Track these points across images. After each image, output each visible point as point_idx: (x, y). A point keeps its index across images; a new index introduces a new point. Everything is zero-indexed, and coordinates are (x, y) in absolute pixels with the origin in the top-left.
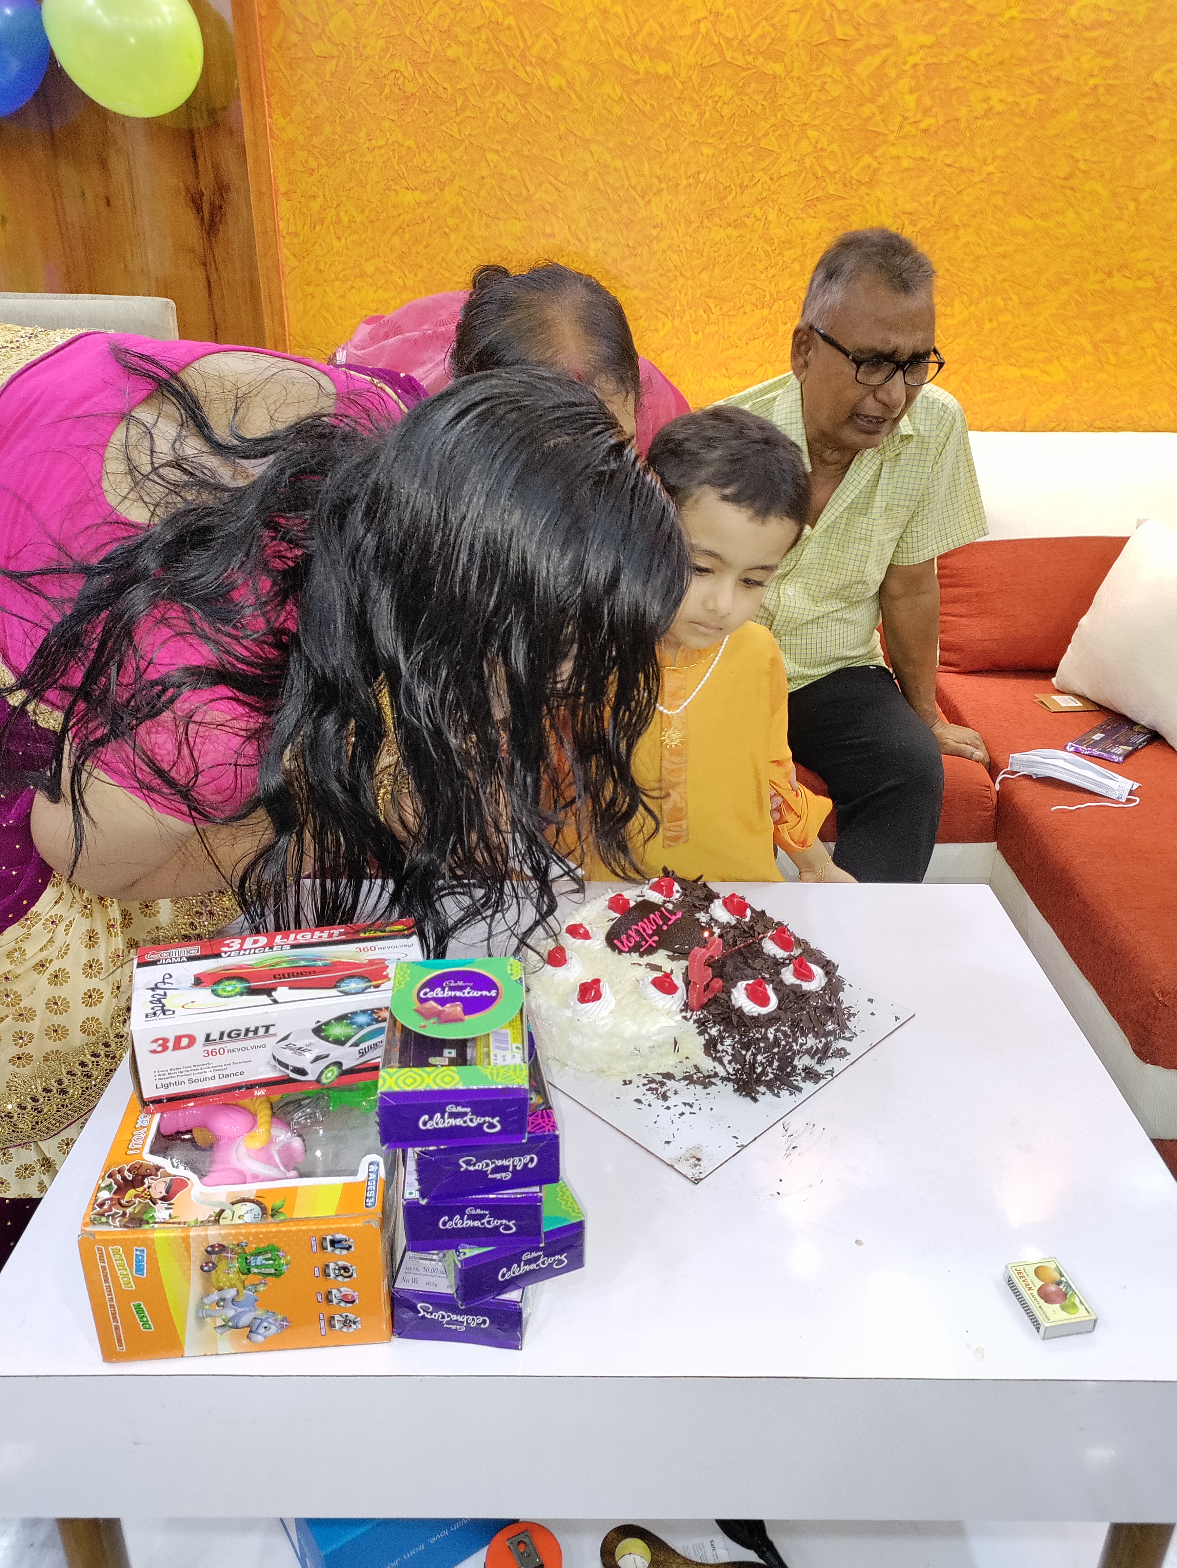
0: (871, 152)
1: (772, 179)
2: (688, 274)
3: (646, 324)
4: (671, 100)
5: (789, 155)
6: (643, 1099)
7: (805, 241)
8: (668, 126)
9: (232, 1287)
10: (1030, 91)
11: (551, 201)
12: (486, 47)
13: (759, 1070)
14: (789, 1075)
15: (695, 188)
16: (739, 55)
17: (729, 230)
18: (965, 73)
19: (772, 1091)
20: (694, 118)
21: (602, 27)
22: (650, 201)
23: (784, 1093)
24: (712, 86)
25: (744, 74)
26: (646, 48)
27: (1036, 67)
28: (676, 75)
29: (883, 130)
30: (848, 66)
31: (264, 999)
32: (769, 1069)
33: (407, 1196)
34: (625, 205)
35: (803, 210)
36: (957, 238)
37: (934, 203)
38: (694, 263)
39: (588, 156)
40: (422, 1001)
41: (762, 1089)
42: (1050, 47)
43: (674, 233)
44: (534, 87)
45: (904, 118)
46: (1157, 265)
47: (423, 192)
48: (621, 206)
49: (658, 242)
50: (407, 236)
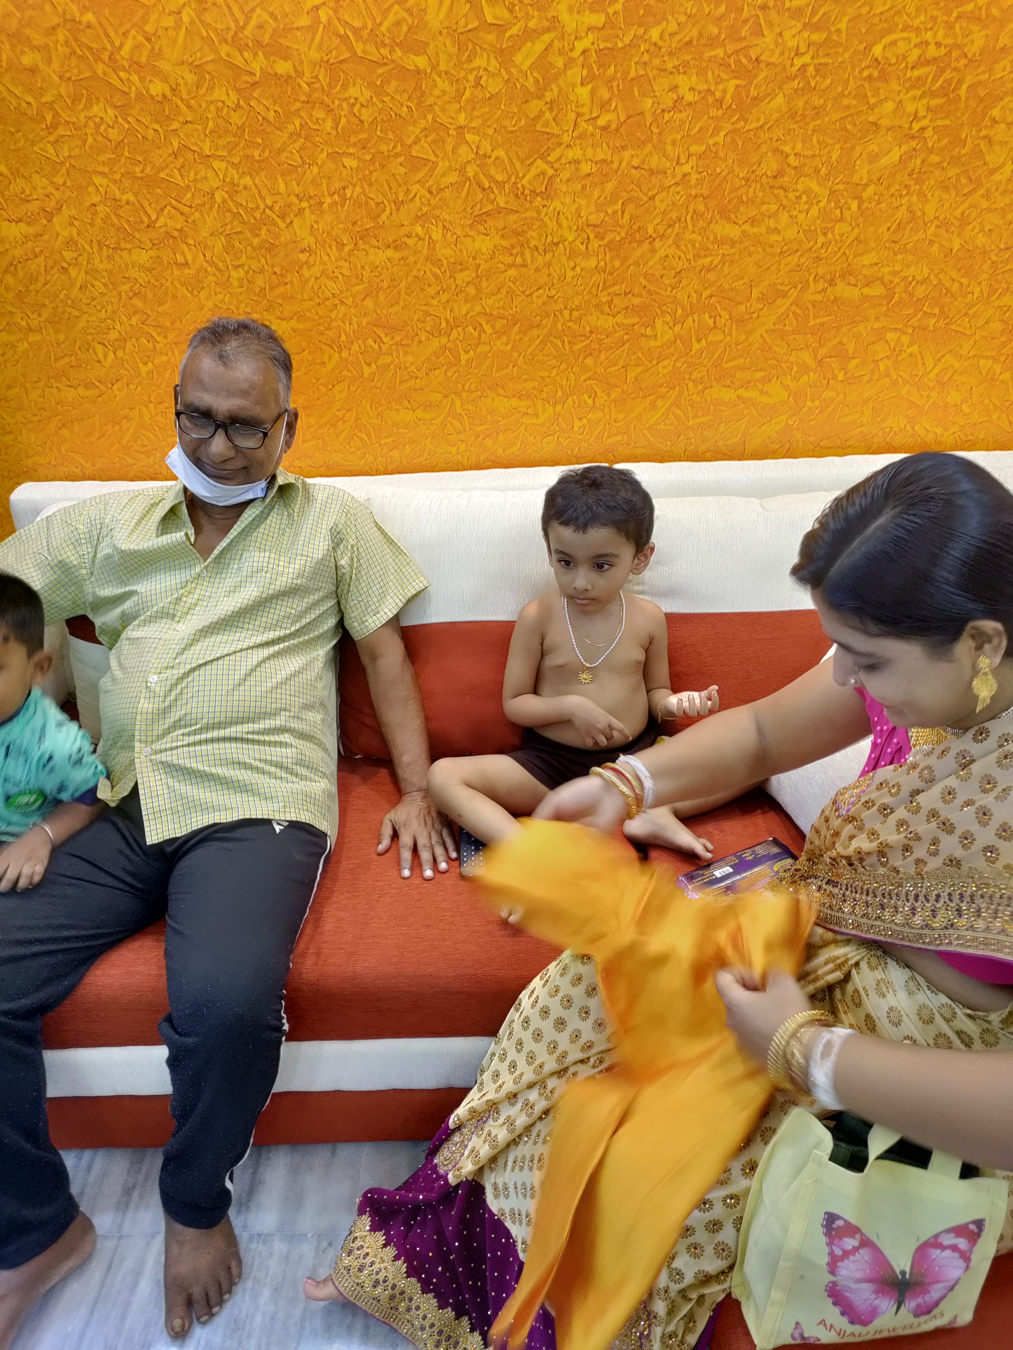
0: (543, 157)
1: (430, 192)
2: (350, 302)
3: (310, 358)
4: (298, 105)
5: (447, 164)
7: (478, 261)
8: (299, 135)
10: (724, 76)
11: (178, 227)
12: (68, 50)
15: (342, 206)
16: (371, 49)
17: (390, 252)
18: (646, 57)
20: (329, 124)
21: (201, 21)
22: (292, 222)
24: (345, 87)
26: (258, 43)
27: (730, 48)
28: (300, 74)
29: (556, 131)
30: (505, 55)
34: (265, 228)
35: (471, 226)
36: (653, 251)
37: (623, 213)
38: (355, 289)
39: (210, 174)
42: (745, 21)
43: (326, 258)
44: (133, 96)
45: (578, 115)
46: (886, 270)
47: (29, 224)
48: (260, 229)
49: (309, 268)
50: (21, 274)
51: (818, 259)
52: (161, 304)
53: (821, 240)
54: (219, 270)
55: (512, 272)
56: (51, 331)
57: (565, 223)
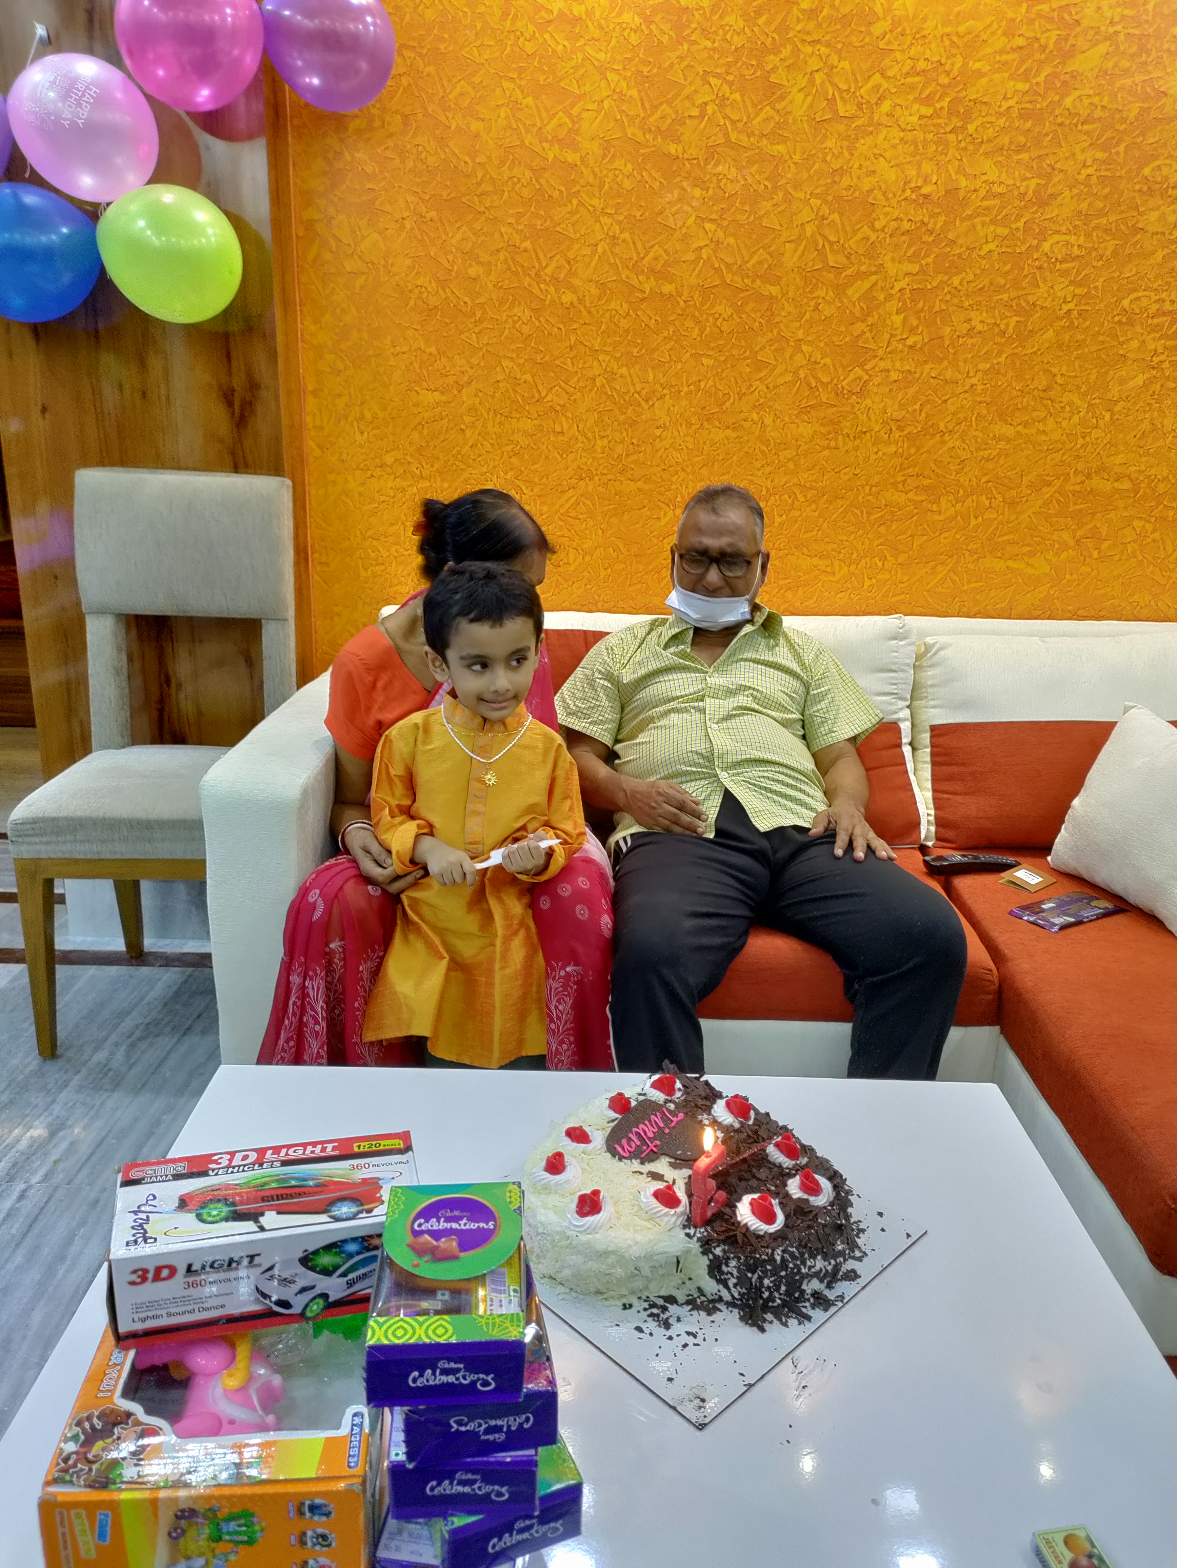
0: (861, 366)
1: (768, 388)
2: (689, 470)
3: (649, 513)
4: (674, 317)
5: (784, 367)
6: (644, 1327)
7: (799, 443)
8: (671, 339)
9: (201, 1555)
10: (1007, 314)
11: (562, 403)
12: (505, 266)
13: (766, 1295)
14: (798, 1300)
15: (696, 395)
16: (738, 279)
17: (728, 432)
19: (780, 1320)
20: (696, 332)
21: (612, 252)
22: (654, 404)
23: (793, 1322)
24: (713, 305)
25: (742, 295)
26: (652, 270)
27: (1013, 294)
28: (680, 295)
29: (873, 346)
30: (840, 289)
31: (250, 1226)
32: (776, 1294)
33: (393, 1458)
34: (630, 408)
35: (797, 416)
36: (943, 442)
37: (921, 412)
39: (596, 364)
40: (416, 1234)
41: (769, 1316)
42: (1026, 276)
43: (676, 434)
44: (547, 302)
45: (892, 336)
46: (1133, 469)
47: (442, 393)
48: (627, 409)
49: (661, 440)
50: (425, 432)
51: (1078, 457)
52: (534, 464)
53: (1081, 441)
54: (587, 438)
55: (826, 453)
56: (438, 480)
57: (873, 418)
